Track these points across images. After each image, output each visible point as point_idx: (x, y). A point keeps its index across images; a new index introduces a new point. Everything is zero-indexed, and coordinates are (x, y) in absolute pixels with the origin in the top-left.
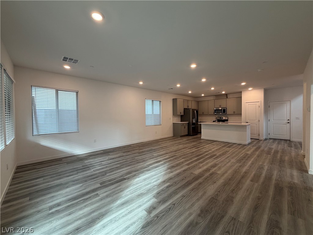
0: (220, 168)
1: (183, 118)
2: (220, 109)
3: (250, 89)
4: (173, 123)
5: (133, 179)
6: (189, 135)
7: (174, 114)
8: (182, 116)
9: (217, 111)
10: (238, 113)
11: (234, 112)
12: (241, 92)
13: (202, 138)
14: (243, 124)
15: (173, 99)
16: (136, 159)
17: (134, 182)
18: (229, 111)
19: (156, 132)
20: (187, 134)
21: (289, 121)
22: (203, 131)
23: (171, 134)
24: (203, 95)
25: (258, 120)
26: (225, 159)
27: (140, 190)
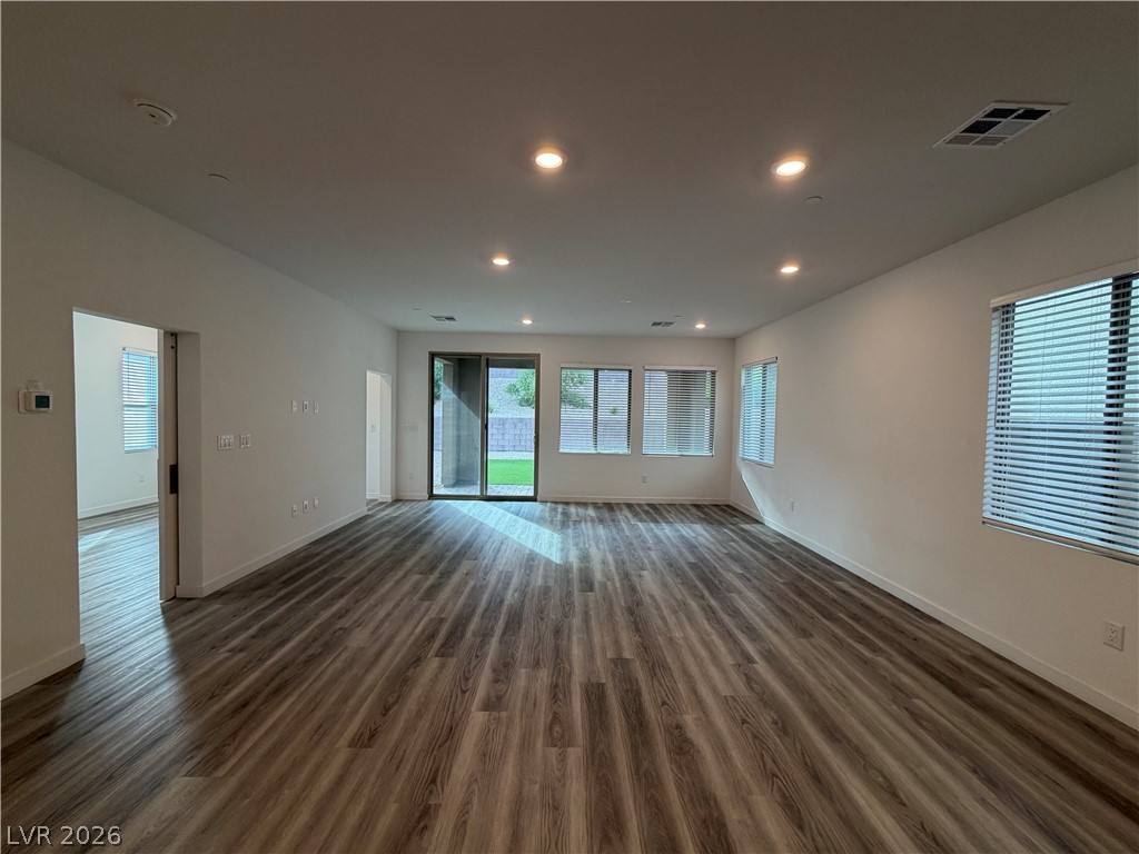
0: (415, 588)
26: (400, 627)
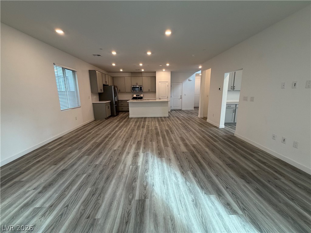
1: (101, 97)
2: (138, 86)
3: (164, 70)
4: (93, 103)
5: (152, 192)
6: (112, 115)
7: (92, 92)
8: (100, 94)
9: (134, 88)
10: (153, 91)
11: (149, 90)
12: (155, 72)
13: (130, 116)
14: (157, 100)
15: (89, 71)
16: (100, 164)
17: (160, 195)
18: (145, 89)
19: (76, 117)
20: (110, 114)
21: (181, 97)
22: (131, 109)
23: (92, 118)
24: (121, 70)
25: (167, 97)
27: (184, 198)
